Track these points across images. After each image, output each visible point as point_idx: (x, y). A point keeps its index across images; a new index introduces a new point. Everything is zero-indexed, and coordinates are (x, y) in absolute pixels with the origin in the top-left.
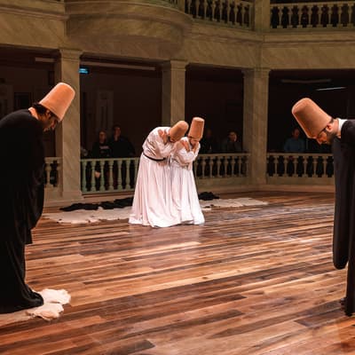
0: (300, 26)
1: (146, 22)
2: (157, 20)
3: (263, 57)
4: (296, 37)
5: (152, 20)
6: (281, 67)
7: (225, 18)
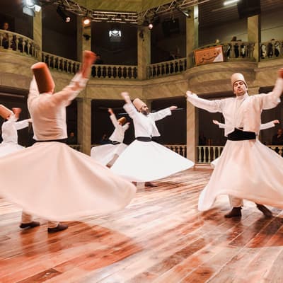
0: (107, 77)
1: (17, 66)
2: (24, 65)
3: (88, 92)
4: (105, 82)
5: (21, 66)
6: (97, 98)
7: (66, 69)
